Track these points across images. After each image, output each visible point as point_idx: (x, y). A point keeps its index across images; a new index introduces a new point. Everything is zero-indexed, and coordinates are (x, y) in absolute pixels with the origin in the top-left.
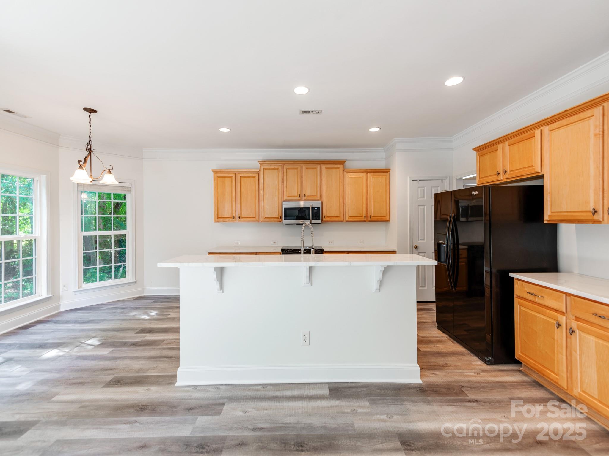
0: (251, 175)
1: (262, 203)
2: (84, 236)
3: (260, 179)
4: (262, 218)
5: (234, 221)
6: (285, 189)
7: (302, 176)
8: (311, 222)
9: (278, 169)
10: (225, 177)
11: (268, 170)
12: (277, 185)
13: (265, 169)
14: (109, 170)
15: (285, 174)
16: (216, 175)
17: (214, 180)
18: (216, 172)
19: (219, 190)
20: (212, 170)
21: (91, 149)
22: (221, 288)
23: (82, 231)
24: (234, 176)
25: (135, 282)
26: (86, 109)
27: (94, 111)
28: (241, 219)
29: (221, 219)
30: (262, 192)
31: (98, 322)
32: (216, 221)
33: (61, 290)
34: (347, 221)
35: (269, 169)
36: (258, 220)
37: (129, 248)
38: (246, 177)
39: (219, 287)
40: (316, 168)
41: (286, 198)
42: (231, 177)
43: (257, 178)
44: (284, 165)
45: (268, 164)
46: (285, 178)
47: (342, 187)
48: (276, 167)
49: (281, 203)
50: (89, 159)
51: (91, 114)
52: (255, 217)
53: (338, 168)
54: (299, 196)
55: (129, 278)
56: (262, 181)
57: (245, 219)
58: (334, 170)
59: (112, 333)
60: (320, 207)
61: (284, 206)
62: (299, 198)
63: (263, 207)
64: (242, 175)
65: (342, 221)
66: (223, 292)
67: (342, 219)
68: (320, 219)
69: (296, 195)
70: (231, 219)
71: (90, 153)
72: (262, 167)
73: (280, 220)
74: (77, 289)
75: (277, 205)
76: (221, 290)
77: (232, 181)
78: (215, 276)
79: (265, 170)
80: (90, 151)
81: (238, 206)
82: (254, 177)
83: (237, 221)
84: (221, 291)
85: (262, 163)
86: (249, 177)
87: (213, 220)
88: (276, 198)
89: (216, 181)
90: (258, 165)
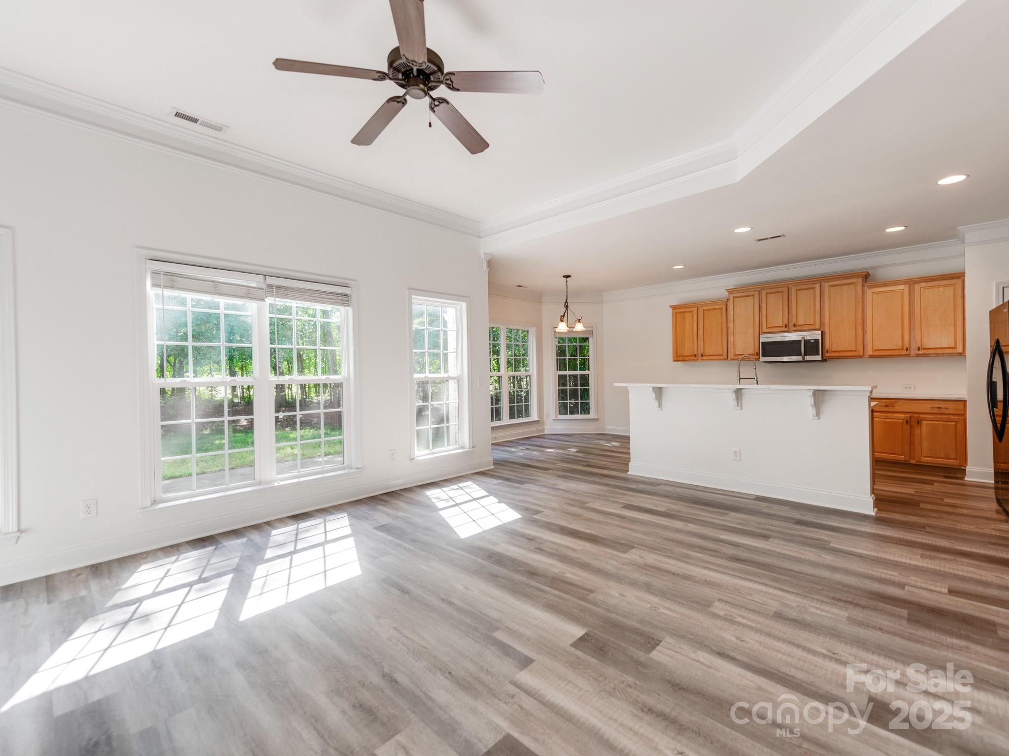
0: (717, 307)
1: (731, 338)
2: (558, 375)
3: (728, 310)
4: (731, 355)
5: (696, 360)
6: (764, 320)
7: (790, 300)
8: (803, 358)
9: (753, 295)
10: (684, 312)
11: (739, 298)
12: (753, 315)
13: (734, 297)
14: (579, 320)
15: (764, 300)
16: (675, 311)
17: (673, 316)
18: (674, 308)
19: (678, 327)
20: (670, 306)
21: (567, 305)
22: (660, 406)
23: (557, 370)
24: (695, 309)
25: (597, 419)
26: (564, 276)
27: (569, 276)
28: (705, 358)
29: (681, 358)
30: (731, 325)
31: (572, 442)
32: (675, 361)
33: (545, 418)
34: (871, 356)
35: (741, 297)
36: (726, 358)
37: (592, 387)
38: (710, 310)
39: (657, 404)
40: (814, 288)
41: (765, 330)
42: (692, 311)
43: (724, 309)
44: (763, 289)
45: (740, 291)
46: (764, 306)
47: (860, 310)
48: (752, 293)
49: (758, 336)
50: (566, 313)
51: (568, 279)
52: (722, 355)
53: (853, 283)
54: (786, 326)
55: (592, 415)
56: (731, 312)
57: (709, 357)
58: (845, 287)
59: (583, 448)
60: (819, 339)
61: (762, 340)
62: (786, 329)
63: (732, 343)
64: (705, 308)
65: (860, 357)
66: (662, 410)
67: (861, 354)
68: (819, 355)
69: (781, 325)
70: (692, 358)
71: (567, 309)
72: (731, 296)
73: (757, 357)
74: (554, 418)
75: (752, 340)
76: (659, 407)
77: (693, 316)
78: (653, 395)
79: (735, 299)
80: (567, 307)
81: (701, 343)
82: (721, 309)
83: (700, 360)
84: (660, 409)
85: (730, 291)
86: (714, 309)
87: (672, 360)
88: (751, 331)
89: (674, 318)
90: (725, 294)
